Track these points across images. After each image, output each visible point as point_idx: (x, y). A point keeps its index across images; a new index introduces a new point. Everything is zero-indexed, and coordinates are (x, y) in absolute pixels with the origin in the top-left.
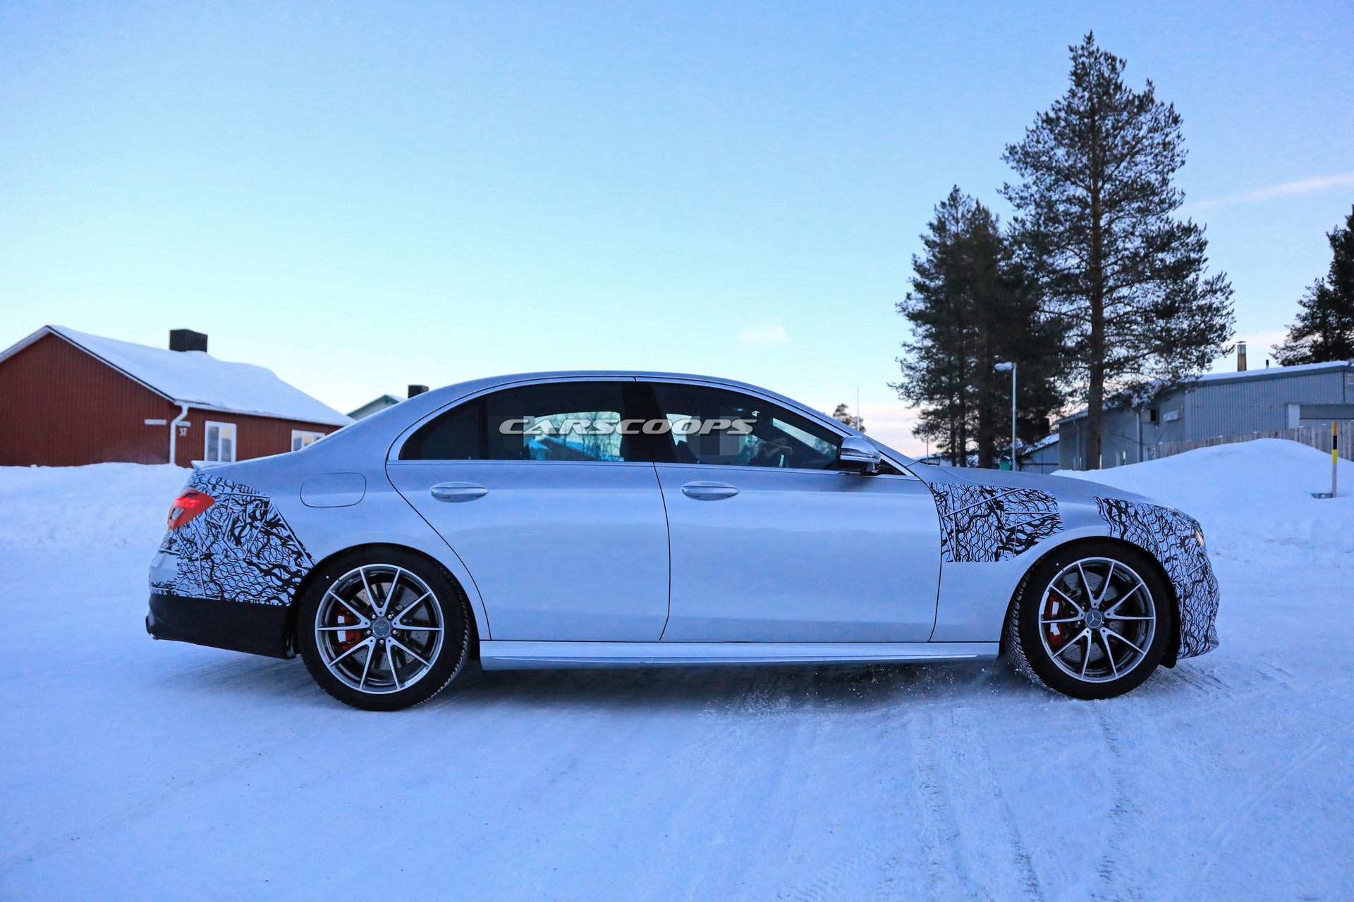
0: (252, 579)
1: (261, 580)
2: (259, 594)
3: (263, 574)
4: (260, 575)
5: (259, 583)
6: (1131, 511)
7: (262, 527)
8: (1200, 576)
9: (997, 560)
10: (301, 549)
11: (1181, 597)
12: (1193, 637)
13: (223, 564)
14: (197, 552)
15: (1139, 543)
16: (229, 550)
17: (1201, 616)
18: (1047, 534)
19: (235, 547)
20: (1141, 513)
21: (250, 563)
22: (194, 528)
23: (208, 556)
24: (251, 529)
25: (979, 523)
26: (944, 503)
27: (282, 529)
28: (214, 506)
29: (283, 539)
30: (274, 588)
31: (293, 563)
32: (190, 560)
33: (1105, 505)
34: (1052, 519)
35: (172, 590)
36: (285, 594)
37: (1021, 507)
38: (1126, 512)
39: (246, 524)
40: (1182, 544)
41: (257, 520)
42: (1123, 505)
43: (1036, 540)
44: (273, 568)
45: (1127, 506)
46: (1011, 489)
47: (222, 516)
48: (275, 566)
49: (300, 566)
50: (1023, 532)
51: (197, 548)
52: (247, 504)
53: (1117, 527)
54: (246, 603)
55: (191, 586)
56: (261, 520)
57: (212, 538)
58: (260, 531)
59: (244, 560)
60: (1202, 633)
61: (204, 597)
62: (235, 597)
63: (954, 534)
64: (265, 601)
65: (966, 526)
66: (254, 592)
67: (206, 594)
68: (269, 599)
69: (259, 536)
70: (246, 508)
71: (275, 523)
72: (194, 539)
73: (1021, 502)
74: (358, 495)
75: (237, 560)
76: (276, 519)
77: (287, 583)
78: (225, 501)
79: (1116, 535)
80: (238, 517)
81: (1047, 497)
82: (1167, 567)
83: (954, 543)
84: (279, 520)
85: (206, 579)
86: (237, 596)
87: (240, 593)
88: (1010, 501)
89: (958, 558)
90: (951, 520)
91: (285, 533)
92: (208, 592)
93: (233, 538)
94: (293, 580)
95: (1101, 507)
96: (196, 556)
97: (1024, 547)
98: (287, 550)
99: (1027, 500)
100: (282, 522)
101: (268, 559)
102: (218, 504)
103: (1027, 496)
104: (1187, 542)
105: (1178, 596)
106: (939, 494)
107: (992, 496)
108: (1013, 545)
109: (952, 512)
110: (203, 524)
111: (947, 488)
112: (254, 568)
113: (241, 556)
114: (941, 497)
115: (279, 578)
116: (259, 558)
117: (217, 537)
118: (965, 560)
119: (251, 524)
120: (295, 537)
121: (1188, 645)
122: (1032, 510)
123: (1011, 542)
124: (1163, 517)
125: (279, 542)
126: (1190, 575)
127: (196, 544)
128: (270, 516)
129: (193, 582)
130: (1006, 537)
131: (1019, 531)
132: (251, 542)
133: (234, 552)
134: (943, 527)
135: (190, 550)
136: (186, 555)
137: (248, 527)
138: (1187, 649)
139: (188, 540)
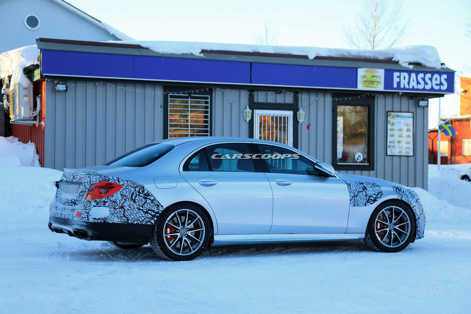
0: (140, 215)
1: (144, 215)
2: (143, 221)
3: (144, 213)
4: (143, 214)
5: (143, 217)
6: (402, 190)
7: (143, 196)
8: (421, 212)
9: (365, 206)
10: (158, 204)
11: (417, 218)
12: (420, 232)
13: (129, 210)
14: (117, 206)
15: (406, 201)
16: (131, 204)
17: (422, 225)
18: (380, 198)
19: (133, 203)
20: (405, 191)
21: (139, 209)
22: (115, 197)
23: (122, 207)
24: (139, 197)
25: (360, 194)
26: (350, 187)
27: (151, 197)
28: (123, 189)
29: (152, 200)
30: (149, 218)
31: (156, 209)
32: (114, 209)
33: (395, 188)
34: (381, 193)
35: (106, 221)
36: (153, 220)
37: (372, 189)
38: (401, 191)
39: (137, 195)
40: (417, 202)
41: (141, 193)
42: (400, 189)
43: (377, 200)
44: (148, 211)
45: (401, 189)
46: (368, 183)
47: (127, 192)
48: (149, 210)
49: (159, 210)
50: (373, 197)
51: (117, 204)
52: (136, 188)
53: (400, 196)
54: (137, 224)
55: (115, 219)
56: (142, 193)
57: (124, 201)
58: (143, 197)
59: (137, 208)
60: (422, 231)
61: (120, 223)
62: (133, 222)
63: (353, 197)
64: (145, 223)
65: (357, 195)
66: (141, 220)
67: (121, 221)
68: (147, 222)
69: (142, 199)
70: (136, 189)
71: (148, 195)
72: (116, 201)
73: (371, 187)
74: (175, 184)
75: (134, 208)
76: (148, 193)
77: (154, 216)
78: (127, 186)
79: (400, 198)
80: (133, 192)
81: (378, 186)
82: (413, 209)
83: (353, 200)
84: (149, 193)
85: (122, 215)
86: (134, 221)
87: (135, 220)
88: (368, 187)
89: (354, 205)
90: (352, 193)
91: (152, 198)
92: (122, 221)
93: (132, 200)
94: (156, 215)
95: (394, 189)
96: (116, 207)
97: (373, 202)
98: (153, 204)
99: (373, 186)
100: (150, 194)
101: (146, 208)
102: (124, 187)
103: (373, 185)
104: (418, 201)
105: (416, 218)
106: (348, 184)
107: (363, 185)
108: (370, 201)
109: (352, 190)
110: (120, 195)
111: (350, 182)
112: (141, 211)
113: (135, 207)
114: (349, 185)
115: (151, 215)
116: (143, 207)
117: (126, 200)
118: (356, 206)
119: (139, 195)
120: (156, 199)
121: (418, 235)
122: (375, 190)
123: (370, 200)
124: (411, 193)
125: (150, 201)
126: (419, 212)
127: (117, 203)
128: (145, 192)
129: (116, 217)
130: (368, 199)
131: (372, 197)
132: (140, 202)
133: (133, 205)
134: (350, 195)
135: (114, 205)
136: (113, 207)
137: (138, 196)
138: (418, 236)
139: (113, 201)
